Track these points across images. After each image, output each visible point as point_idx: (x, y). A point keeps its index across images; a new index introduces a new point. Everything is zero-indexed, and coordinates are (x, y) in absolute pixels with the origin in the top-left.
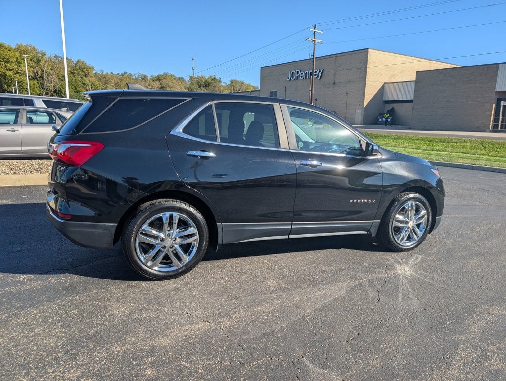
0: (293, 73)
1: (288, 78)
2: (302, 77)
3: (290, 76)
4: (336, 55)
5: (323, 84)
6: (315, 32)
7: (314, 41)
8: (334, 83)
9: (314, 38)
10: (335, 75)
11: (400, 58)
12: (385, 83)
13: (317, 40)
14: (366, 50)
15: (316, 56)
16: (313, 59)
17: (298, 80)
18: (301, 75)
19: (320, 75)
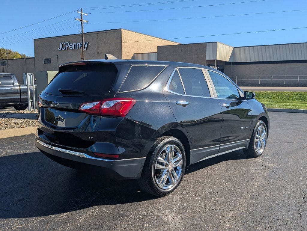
0: (64, 45)
1: (59, 49)
2: (71, 48)
3: (61, 47)
4: (97, 33)
5: (89, 54)
6: (81, 14)
7: (82, 21)
8: (98, 53)
9: (81, 19)
10: (98, 47)
11: (142, 37)
12: (135, 54)
13: (84, 21)
14: (120, 30)
15: (84, 32)
16: (82, 34)
17: (68, 50)
18: (70, 46)
19: (86, 47)
